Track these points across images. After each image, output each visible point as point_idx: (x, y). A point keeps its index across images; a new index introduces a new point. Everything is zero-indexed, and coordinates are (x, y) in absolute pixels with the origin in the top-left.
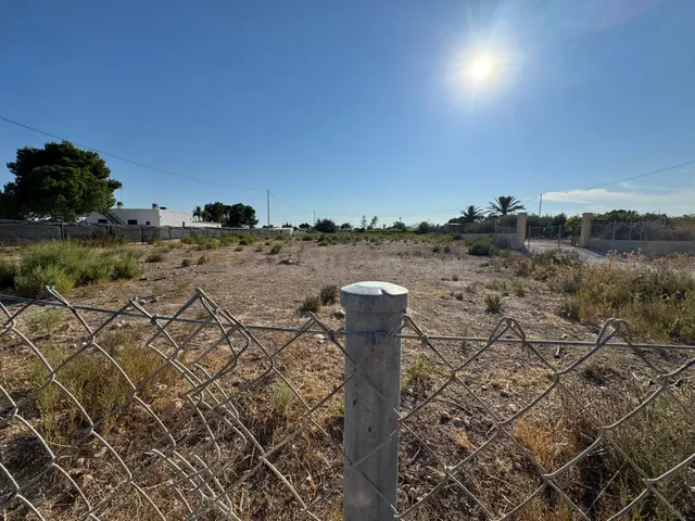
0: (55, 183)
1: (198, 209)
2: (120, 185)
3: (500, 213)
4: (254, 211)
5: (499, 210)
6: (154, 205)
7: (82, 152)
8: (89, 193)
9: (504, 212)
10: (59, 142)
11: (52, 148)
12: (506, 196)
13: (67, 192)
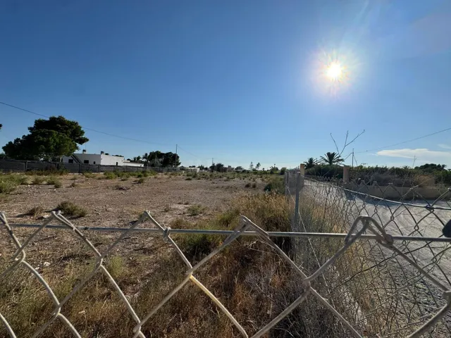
0: (41, 139)
1: (146, 154)
2: (88, 140)
3: (328, 163)
4: (178, 157)
5: (326, 161)
6: (102, 152)
7: (68, 122)
8: (59, 144)
9: (331, 162)
10: (57, 117)
11: (53, 119)
12: (332, 152)
13: (47, 144)
